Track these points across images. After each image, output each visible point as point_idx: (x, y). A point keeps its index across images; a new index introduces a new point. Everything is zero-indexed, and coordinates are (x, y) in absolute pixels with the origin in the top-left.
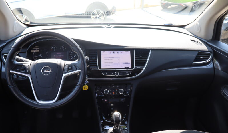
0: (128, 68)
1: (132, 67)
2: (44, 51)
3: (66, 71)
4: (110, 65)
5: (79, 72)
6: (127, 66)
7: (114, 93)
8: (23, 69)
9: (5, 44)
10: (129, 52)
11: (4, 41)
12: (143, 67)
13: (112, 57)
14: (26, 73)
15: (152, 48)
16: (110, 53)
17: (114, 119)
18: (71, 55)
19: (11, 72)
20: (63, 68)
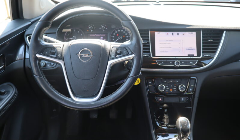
0: (193, 56)
1: (199, 54)
2: (78, 32)
3: (113, 56)
4: (167, 51)
5: (132, 58)
6: (191, 53)
7: (171, 90)
8: (53, 52)
9: (30, 23)
10: (195, 33)
11: (28, 20)
12: (214, 55)
13: (170, 41)
14: (57, 58)
15: (227, 28)
16: (167, 34)
17: (180, 127)
18: (113, 38)
19: (38, 56)
20: (109, 52)
